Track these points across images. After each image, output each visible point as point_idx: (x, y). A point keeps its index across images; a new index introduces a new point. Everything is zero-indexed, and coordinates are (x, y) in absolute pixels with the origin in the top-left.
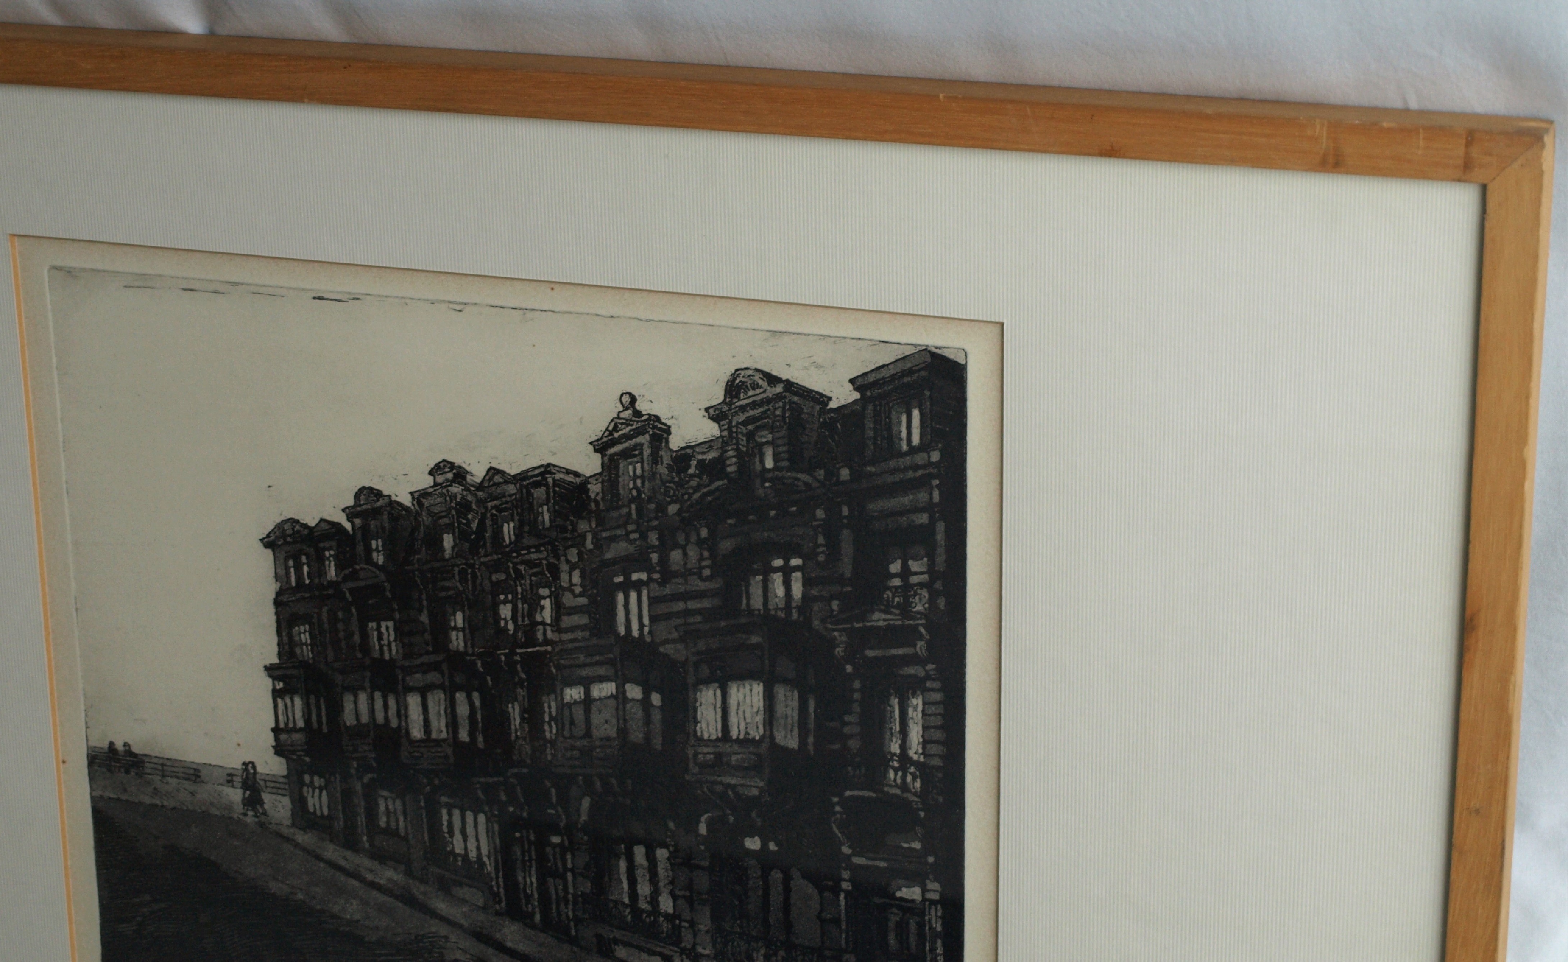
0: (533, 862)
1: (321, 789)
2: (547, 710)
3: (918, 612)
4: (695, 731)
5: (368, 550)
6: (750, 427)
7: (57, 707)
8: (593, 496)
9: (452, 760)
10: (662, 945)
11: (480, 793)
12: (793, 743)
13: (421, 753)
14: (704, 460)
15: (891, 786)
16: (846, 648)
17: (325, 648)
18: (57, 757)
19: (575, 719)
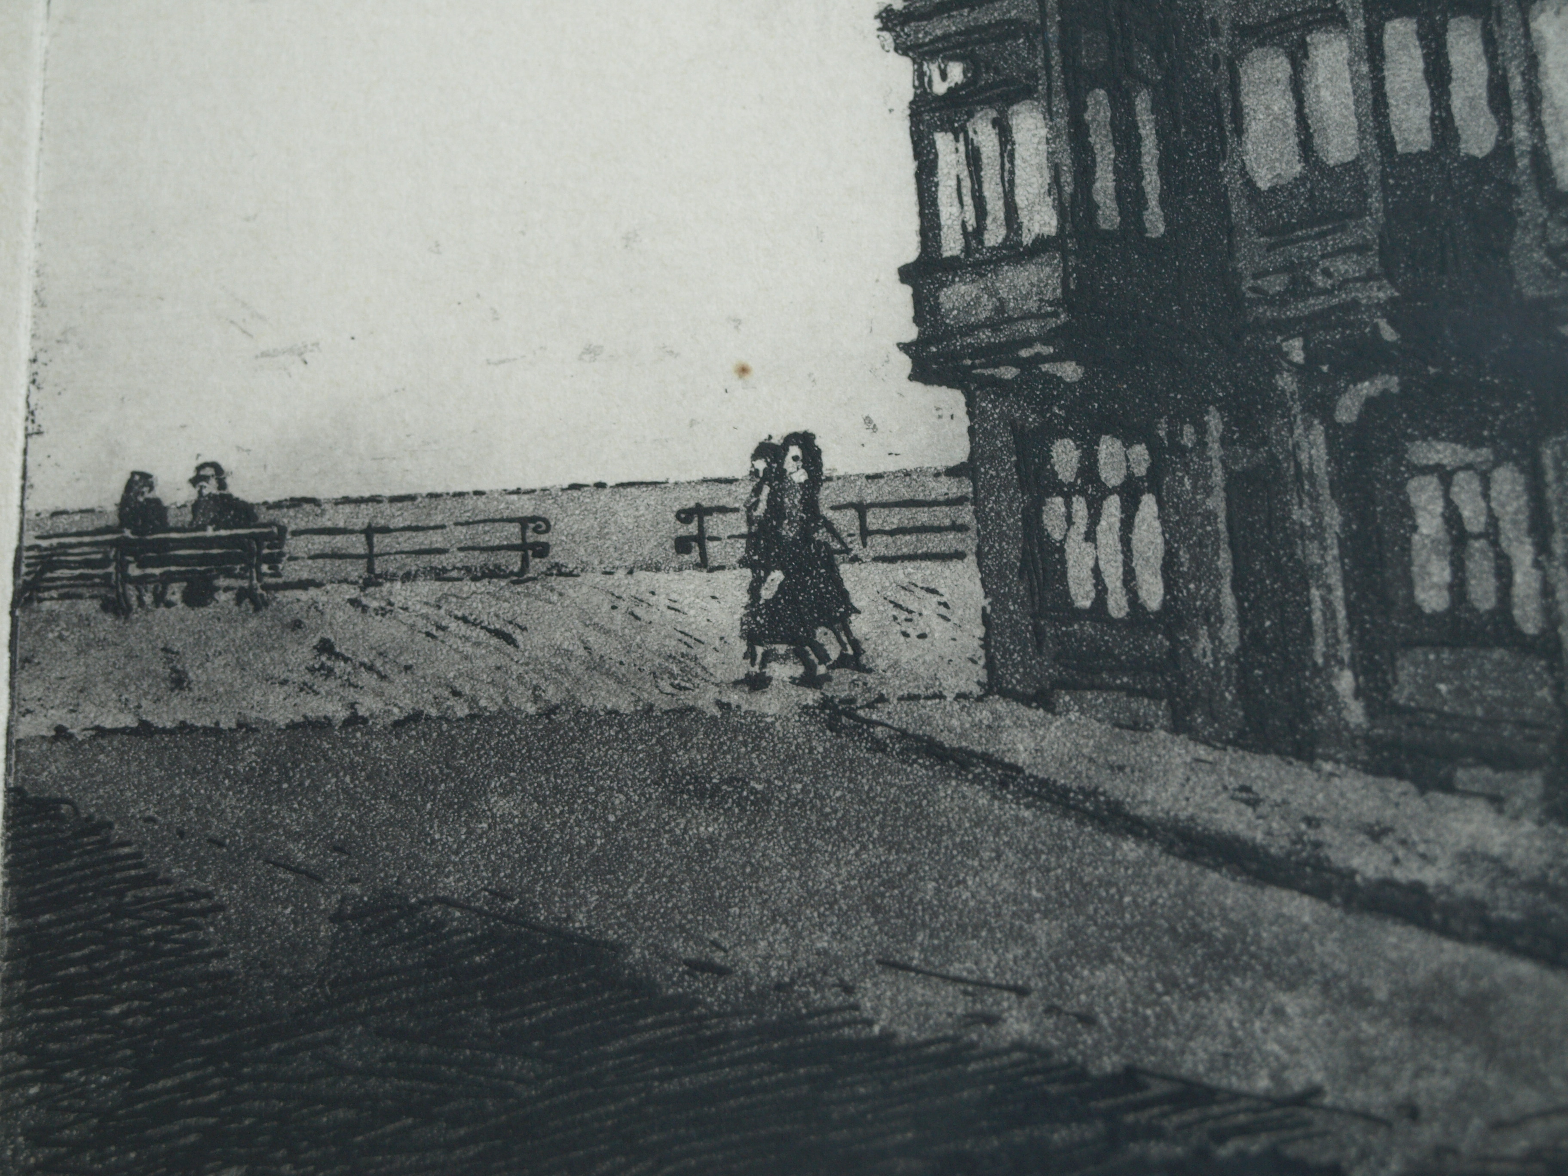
1: (1130, 493)
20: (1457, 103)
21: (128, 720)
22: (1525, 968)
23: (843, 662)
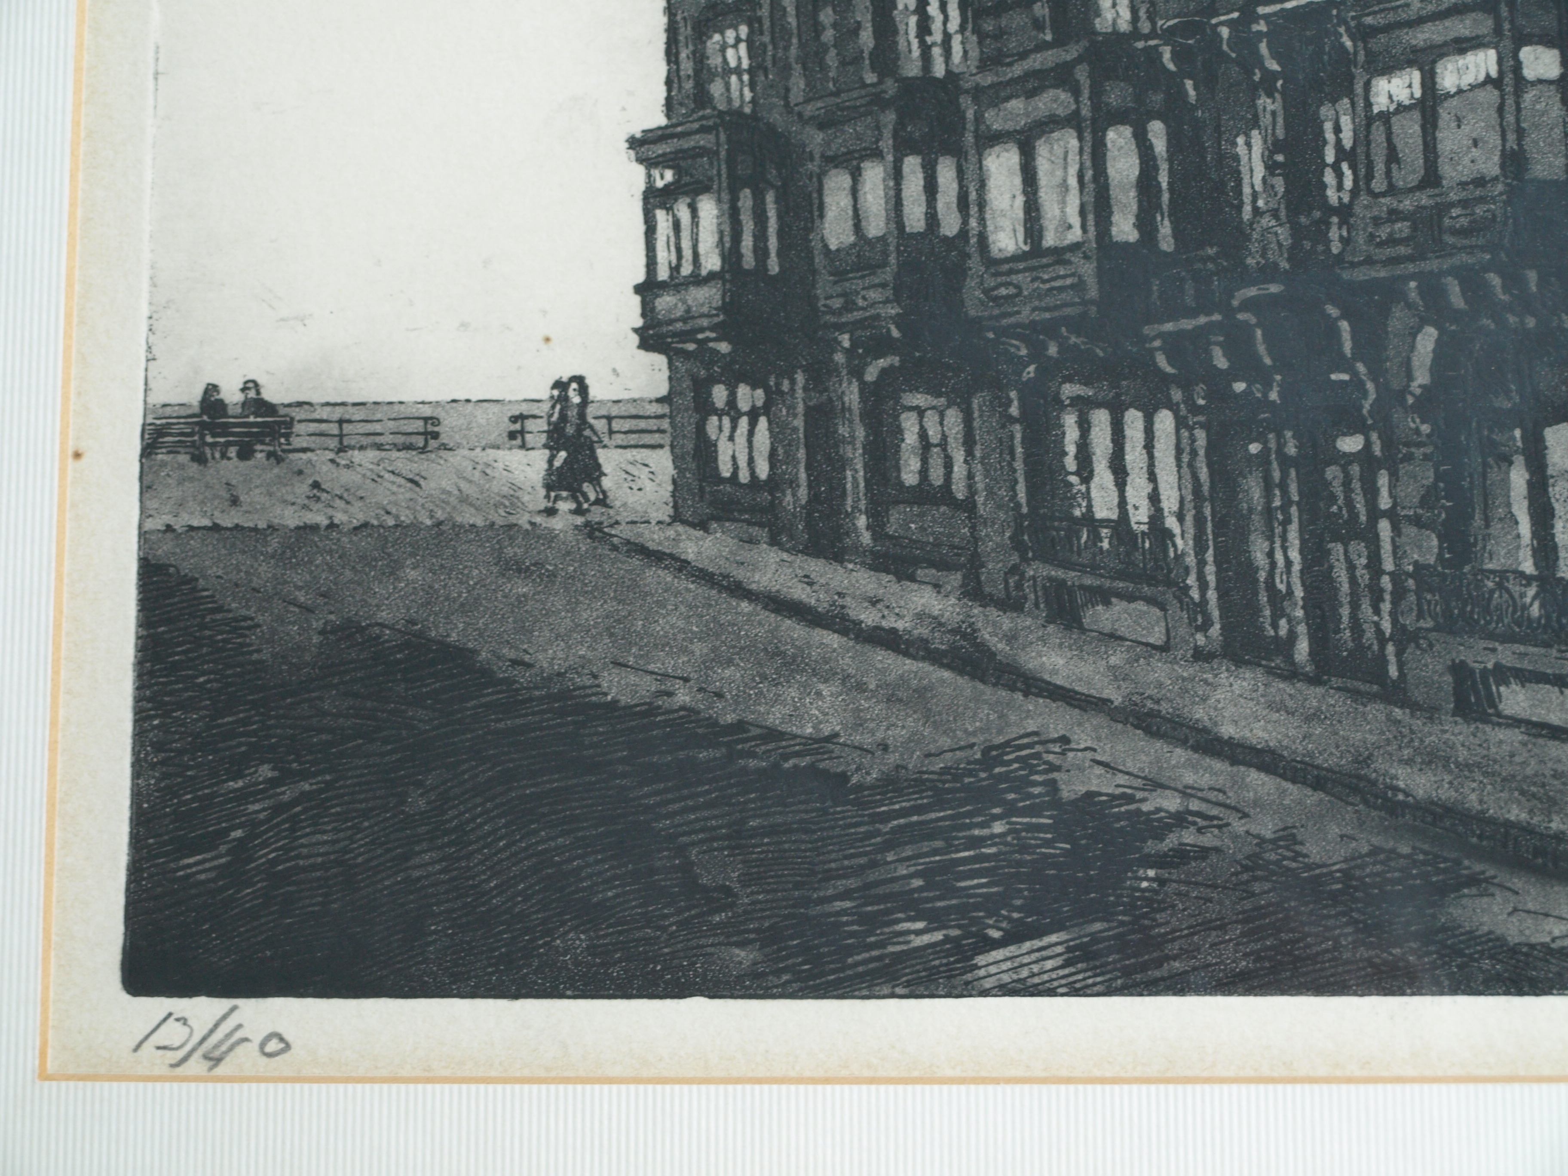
0: (1294, 510)
1: (753, 415)
2: (1330, 136)
7: (75, 320)
9: (1093, 293)
11: (1161, 361)
13: (1017, 287)
17: (785, 70)
18: (63, 443)
19: (1399, 145)
20: (940, 206)
21: (207, 522)
22: (946, 674)
23: (597, 502)
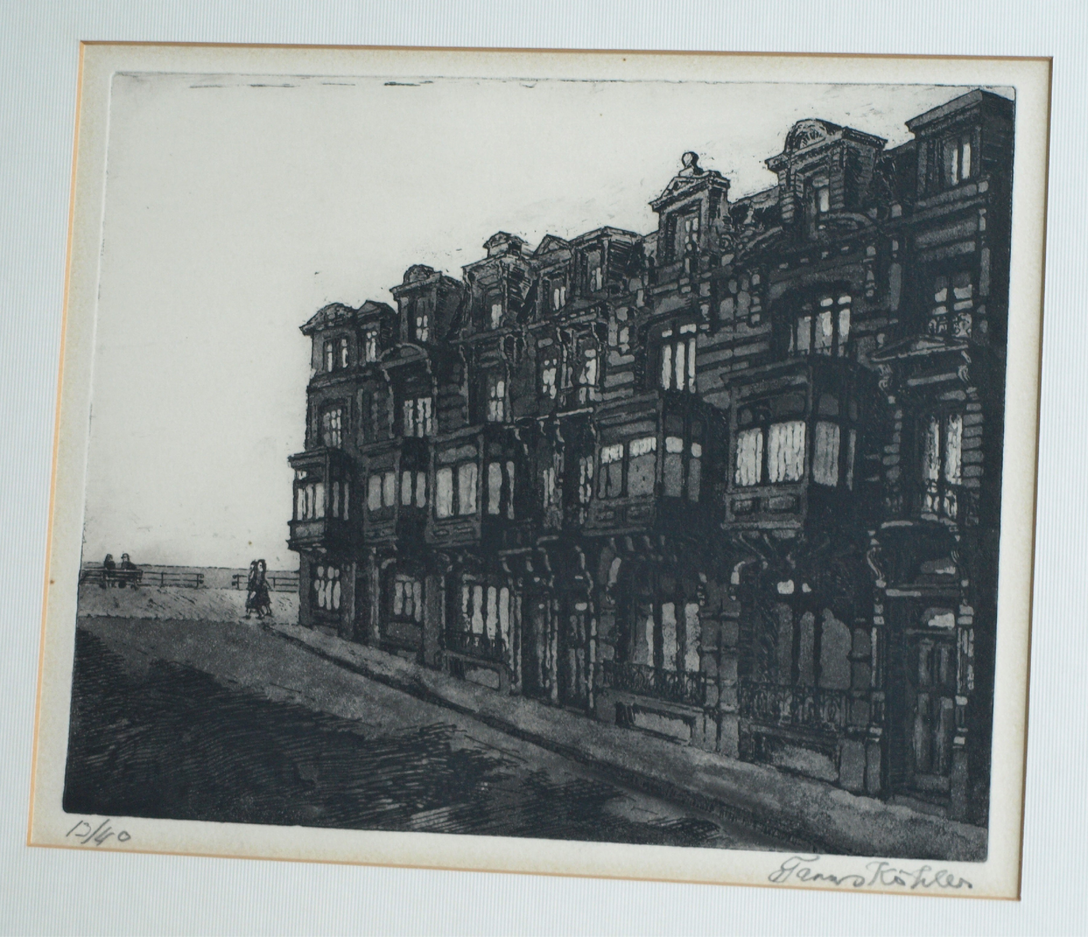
0: (556, 634)
1: (334, 580)
2: (583, 472)
3: (961, 338)
4: (734, 479)
5: (413, 327)
6: (808, 174)
7: (53, 523)
8: (647, 254)
9: (479, 535)
10: (685, 706)
11: (505, 567)
12: (832, 480)
13: (448, 531)
14: (761, 209)
15: (928, 513)
16: (889, 380)
17: (356, 431)
18: (46, 576)
19: (612, 478)
20: (418, 493)
21: (105, 614)
22: (407, 696)
23: (267, 614)
